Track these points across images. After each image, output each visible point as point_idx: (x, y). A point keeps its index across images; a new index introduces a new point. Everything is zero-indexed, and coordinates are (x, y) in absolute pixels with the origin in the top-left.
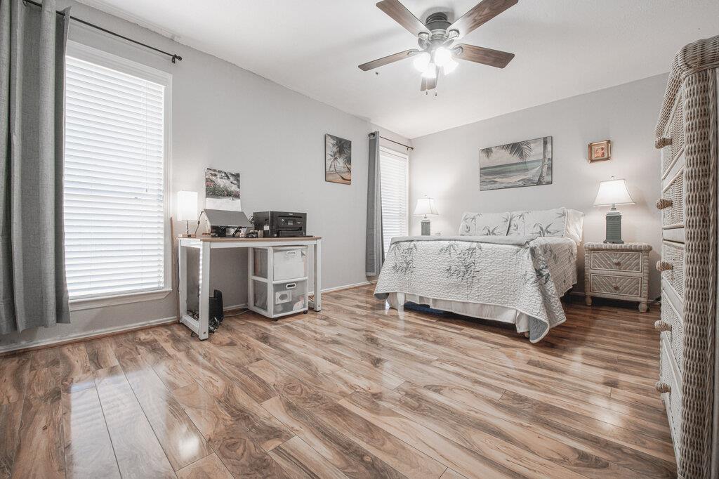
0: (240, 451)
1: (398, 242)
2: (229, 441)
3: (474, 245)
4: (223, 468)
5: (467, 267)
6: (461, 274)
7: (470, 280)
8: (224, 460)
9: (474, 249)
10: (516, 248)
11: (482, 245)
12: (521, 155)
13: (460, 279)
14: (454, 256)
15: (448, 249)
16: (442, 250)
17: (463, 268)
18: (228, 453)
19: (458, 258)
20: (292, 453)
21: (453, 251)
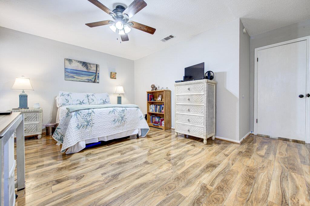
0: (218, 196)
1: (78, 110)
2: (215, 202)
3: (124, 109)
4: (228, 198)
5: (122, 118)
6: (120, 121)
7: (124, 123)
8: (225, 199)
9: (124, 110)
10: (137, 108)
11: (126, 108)
12: (87, 68)
13: (120, 123)
14: (117, 114)
15: (113, 111)
16: (110, 112)
17: (121, 119)
18: (221, 200)
19: (118, 115)
20: (211, 182)
21: (115, 112)
